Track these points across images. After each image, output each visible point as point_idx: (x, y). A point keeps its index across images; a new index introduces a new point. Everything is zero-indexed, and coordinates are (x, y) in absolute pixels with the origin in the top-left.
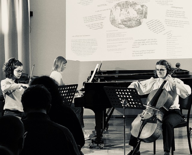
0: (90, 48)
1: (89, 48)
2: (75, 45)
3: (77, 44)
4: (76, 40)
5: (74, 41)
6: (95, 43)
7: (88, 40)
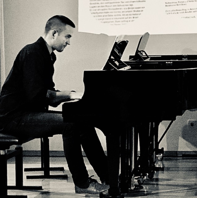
1: (127, 7)
2: (97, 2)
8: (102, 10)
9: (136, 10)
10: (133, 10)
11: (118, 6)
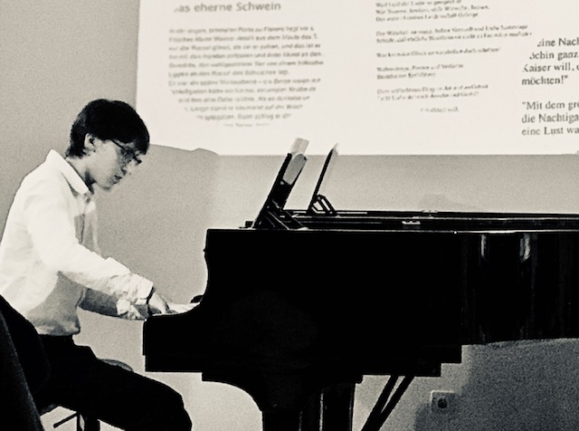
0: (277, 81)
1: (272, 77)
2: (189, 61)
3: (201, 53)
4: (196, 32)
5: (187, 35)
6: (310, 51)
7: (267, 34)
8: (203, 83)
9: (297, 86)
10: (288, 86)
11: (248, 73)
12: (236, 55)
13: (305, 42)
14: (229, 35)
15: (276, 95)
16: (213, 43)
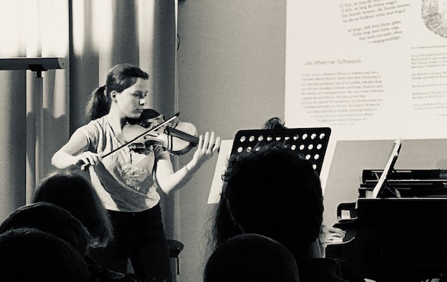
0: (359, 101)
1: (357, 99)
2: (312, 91)
3: (319, 87)
4: (316, 75)
5: (311, 77)
6: (376, 84)
7: (354, 76)
8: (320, 103)
9: (370, 103)
10: (365, 103)
11: (344, 97)
12: (337, 88)
13: (374, 80)
14: (333, 76)
15: (359, 108)
16: (325, 81)
